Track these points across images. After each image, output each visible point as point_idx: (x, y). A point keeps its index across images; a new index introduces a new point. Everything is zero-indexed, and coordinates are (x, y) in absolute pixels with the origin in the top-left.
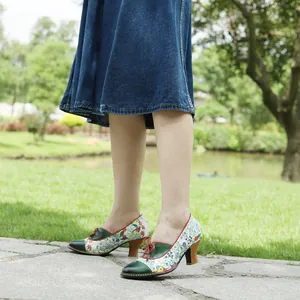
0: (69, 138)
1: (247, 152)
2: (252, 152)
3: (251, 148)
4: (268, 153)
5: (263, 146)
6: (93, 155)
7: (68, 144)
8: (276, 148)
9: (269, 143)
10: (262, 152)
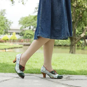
0: (5, 44)
1: (56, 46)
2: (57, 46)
3: (57, 45)
4: (62, 46)
5: (61, 44)
6: (12, 48)
7: (5, 45)
8: (64, 44)
9: (62, 43)
10: (60, 46)
